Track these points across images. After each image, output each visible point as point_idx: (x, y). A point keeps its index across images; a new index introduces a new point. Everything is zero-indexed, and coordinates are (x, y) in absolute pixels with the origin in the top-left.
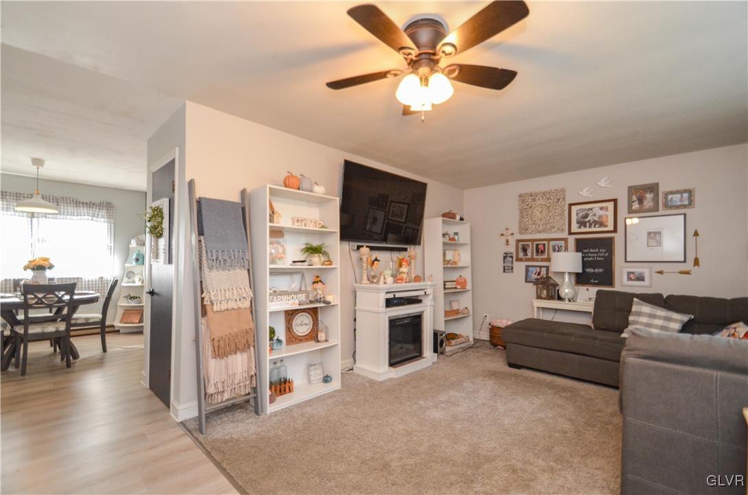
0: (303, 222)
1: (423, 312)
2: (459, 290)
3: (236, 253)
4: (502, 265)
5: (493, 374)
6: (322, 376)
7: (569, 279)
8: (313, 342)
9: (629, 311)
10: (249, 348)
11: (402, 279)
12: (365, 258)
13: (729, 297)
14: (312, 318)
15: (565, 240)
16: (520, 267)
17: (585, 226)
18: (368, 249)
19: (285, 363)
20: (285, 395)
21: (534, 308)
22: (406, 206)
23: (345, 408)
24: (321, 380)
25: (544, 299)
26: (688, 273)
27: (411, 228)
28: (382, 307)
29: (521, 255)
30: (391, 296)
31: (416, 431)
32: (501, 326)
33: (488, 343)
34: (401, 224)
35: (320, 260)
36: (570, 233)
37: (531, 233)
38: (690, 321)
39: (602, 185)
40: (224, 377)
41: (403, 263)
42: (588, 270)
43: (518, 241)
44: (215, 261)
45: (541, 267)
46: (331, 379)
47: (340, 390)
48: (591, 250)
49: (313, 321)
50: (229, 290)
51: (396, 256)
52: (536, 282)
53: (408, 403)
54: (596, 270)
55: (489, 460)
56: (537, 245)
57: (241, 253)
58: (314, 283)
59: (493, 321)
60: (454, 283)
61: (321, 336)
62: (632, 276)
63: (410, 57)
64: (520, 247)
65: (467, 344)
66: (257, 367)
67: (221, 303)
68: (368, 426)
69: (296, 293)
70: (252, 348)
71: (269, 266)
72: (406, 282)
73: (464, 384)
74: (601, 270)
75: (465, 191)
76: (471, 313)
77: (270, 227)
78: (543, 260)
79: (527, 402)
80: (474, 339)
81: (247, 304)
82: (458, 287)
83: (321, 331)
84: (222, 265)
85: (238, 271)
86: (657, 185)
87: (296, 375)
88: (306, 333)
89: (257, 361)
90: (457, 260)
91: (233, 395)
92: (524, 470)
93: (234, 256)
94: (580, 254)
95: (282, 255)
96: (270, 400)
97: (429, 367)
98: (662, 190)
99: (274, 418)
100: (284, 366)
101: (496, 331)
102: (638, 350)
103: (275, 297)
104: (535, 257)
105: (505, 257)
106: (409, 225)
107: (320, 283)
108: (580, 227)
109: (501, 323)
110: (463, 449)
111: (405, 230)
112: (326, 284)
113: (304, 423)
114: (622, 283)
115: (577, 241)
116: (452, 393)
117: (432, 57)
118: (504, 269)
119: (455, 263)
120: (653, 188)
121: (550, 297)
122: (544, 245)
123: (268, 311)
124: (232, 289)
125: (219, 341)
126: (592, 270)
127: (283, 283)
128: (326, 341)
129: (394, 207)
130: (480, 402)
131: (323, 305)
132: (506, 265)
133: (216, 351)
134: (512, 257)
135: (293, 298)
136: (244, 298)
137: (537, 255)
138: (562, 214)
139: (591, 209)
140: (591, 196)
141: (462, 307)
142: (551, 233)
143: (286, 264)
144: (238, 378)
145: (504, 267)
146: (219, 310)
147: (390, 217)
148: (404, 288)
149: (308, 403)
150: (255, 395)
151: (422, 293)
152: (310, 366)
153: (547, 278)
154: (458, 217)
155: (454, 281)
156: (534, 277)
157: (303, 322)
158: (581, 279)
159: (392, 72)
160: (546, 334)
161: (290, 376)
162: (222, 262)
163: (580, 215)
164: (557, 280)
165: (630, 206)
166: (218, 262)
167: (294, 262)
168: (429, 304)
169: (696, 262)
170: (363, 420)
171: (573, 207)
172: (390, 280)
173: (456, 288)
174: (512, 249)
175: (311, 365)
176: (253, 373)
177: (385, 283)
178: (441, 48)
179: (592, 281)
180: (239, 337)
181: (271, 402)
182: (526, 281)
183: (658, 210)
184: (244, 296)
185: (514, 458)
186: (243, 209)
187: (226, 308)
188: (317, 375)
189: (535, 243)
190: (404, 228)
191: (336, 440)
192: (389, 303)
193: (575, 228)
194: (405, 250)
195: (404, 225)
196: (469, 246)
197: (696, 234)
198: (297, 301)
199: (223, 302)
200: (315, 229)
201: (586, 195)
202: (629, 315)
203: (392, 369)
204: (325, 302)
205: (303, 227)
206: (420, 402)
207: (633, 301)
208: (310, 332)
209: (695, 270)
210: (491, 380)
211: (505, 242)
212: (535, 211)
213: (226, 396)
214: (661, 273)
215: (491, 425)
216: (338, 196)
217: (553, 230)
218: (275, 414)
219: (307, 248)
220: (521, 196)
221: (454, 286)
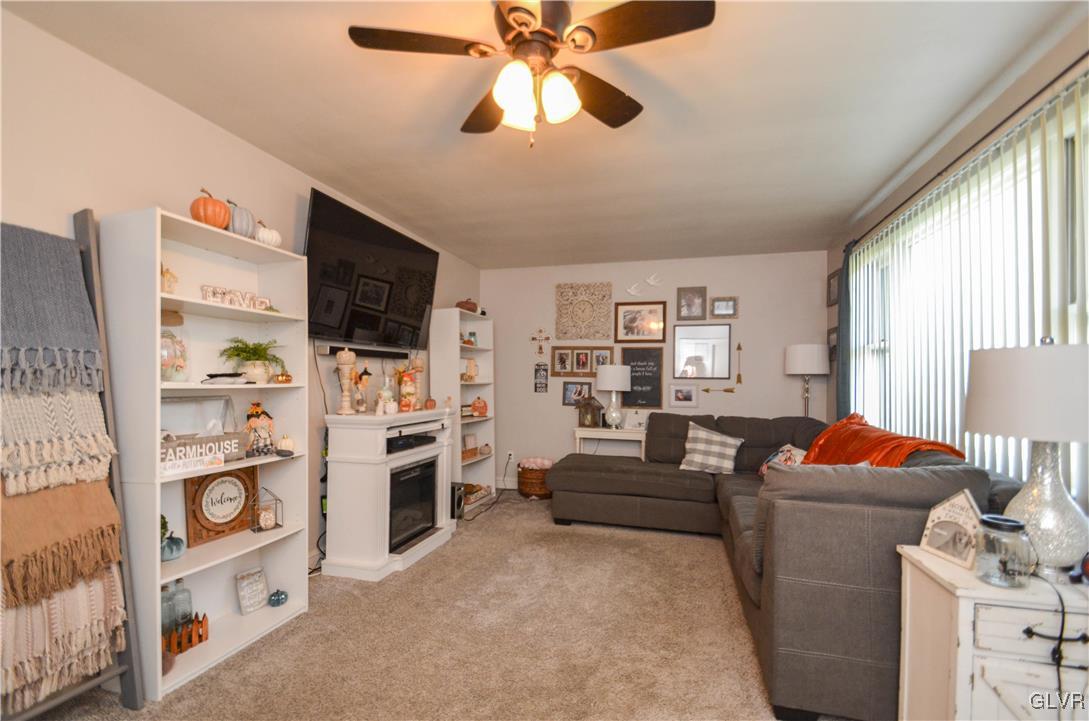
0: (228, 297)
1: (437, 456)
2: (476, 420)
3: (70, 355)
4: (533, 382)
5: (544, 539)
6: (265, 595)
7: (617, 399)
8: (247, 533)
9: (685, 437)
10: (109, 568)
11: (408, 405)
12: (346, 370)
13: (771, 416)
14: (245, 484)
15: (611, 349)
16: (556, 384)
17: (633, 333)
18: (353, 354)
19: (186, 585)
20: (190, 650)
21: (575, 439)
22: (387, 286)
23: (331, 648)
24: (265, 602)
25: (588, 426)
26: (730, 391)
27: (396, 322)
28: (382, 454)
29: (558, 367)
30: (394, 434)
31: (472, 655)
32: (535, 467)
33: (516, 492)
34: (378, 314)
35: (267, 372)
36: (617, 341)
37: (571, 338)
38: (742, 444)
39: (652, 283)
40: (42, 644)
41: (405, 379)
42: (635, 388)
43: (555, 348)
44: (8, 373)
45: (582, 384)
46: (286, 596)
47: (306, 614)
48: (639, 363)
49: (246, 490)
50: (50, 441)
51: (390, 366)
52: (577, 404)
53: (441, 610)
54: (644, 389)
55: (591, 671)
56: (578, 355)
57: (81, 355)
58: (249, 417)
59: (524, 461)
60: (470, 408)
61: (266, 519)
62: (680, 395)
63: (523, 29)
64: (557, 357)
65: (488, 497)
66: (129, 607)
67: (26, 473)
68: (388, 669)
69: (218, 439)
70: (115, 568)
71: (160, 385)
72: (415, 410)
73: (510, 561)
74: (649, 388)
75: (483, 273)
76: (493, 452)
77: (163, 299)
78: (586, 375)
79: (598, 570)
80: (497, 489)
81: (102, 471)
82: (476, 414)
83: (266, 510)
84: (28, 384)
85: (73, 395)
86: (705, 288)
87: (209, 603)
88: (233, 517)
89: (128, 593)
90: (473, 374)
91: (66, 681)
92: (639, 673)
93: (65, 360)
94: (629, 368)
95: (179, 362)
96: (163, 669)
97: (448, 542)
98: (710, 295)
99: (179, 706)
100: (184, 590)
101: (529, 476)
102: (785, 489)
103: (171, 451)
104: (575, 370)
105: (536, 371)
106: (391, 316)
107: (263, 416)
108: (627, 334)
109: (535, 463)
110: (552, 664)
111: (386, 324)
112: (274, 420)
113: (256, 698)
114: (670, 406)
115: (625, 351)
116: (498, 578)
117: (552, 43)
118: (536, 387)
119: (471, 378)
120: (701, 292)
121: (595, 425)
122: (586, 354)
123: (158, 481)
124: (60, 439)
125: (26, 564)
126: (640, 389)
127: (185, 420)
128: (277, 526)
129: (366, 284)
130: (542, 584)
131: (278, 458)
132: (538, 381)
133: (20, 590)
134: (546, 370)
135: (210, 449)
136: (92, 457)
137: (578, 368)
138: (607, 316)
139: (639, 312)
140: (639, 295)
141: (480, 444)
142: (595, 339)
143: (193, 378)
144: (78, 641)
145: (536, 384)
146: (23, 489)
147: (357, 302)
148: (413, 421)
149: (249, 653)
150: (124, 668)
151: (437, 426)
152: (237, 580)
153: (591, 398)
154: (479, 311)
155: (469, 406)
156: (574, 397)
157: (224, 497)
158: (628, 399)
159: (482, 47)
160: (603, 474)
161: (198, 608)
162: (29, 375)
163: (628, 318)
164: (601, 400)
165: (679, 311)
166: (18, 374)
167: (212, 376)
168: (446, 444)
169: (739, 380)
170: (374, 661)
171: (620, 308)
172: (393, 406)
173: (472, 416)
174: (546, 359)
175: (243, 578)
176: (119, 622)
177: (385, 412)
178: (570, 34)
179: (640, 402)
180: (84, 548)
181: (166, 670)
182: (564, 404)
183: (705, 319)
184: (94, 451)
185: (619, 658)
186: (85, 256)
187: (45, 484)
188: (254, 593)
189: (576, 352)
190: (383, 321)
191: (336, 713)
192: (393, 445)
193: (621, 336)
194: (405, 356)
195: (383, 317)
196: (492, 353)
197: (739, 348)
198: (221, 457)
199: (34, 471)
200: (252, 310)
201: (634, 293)
202: (685, 442)
203: (396, 557)
204: (279, 453)
205: (227, 305)
206: (458, 603)
207: (688, 425)
208: (240, 513)
209: (737, 387)
210: (542, 547)
211: (538, 350)
212: (576, 309)
213: (46, 689)
214: (707, 391)
215: (571, 616)
216: (304, 254)
217: (598, 335)
218: (178, 696)
219: (236, 349)
220: (559, 286)
221: (469, 414)
